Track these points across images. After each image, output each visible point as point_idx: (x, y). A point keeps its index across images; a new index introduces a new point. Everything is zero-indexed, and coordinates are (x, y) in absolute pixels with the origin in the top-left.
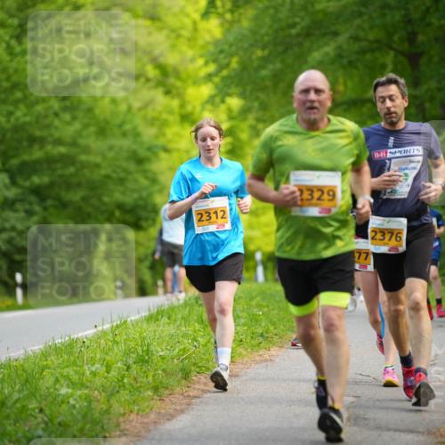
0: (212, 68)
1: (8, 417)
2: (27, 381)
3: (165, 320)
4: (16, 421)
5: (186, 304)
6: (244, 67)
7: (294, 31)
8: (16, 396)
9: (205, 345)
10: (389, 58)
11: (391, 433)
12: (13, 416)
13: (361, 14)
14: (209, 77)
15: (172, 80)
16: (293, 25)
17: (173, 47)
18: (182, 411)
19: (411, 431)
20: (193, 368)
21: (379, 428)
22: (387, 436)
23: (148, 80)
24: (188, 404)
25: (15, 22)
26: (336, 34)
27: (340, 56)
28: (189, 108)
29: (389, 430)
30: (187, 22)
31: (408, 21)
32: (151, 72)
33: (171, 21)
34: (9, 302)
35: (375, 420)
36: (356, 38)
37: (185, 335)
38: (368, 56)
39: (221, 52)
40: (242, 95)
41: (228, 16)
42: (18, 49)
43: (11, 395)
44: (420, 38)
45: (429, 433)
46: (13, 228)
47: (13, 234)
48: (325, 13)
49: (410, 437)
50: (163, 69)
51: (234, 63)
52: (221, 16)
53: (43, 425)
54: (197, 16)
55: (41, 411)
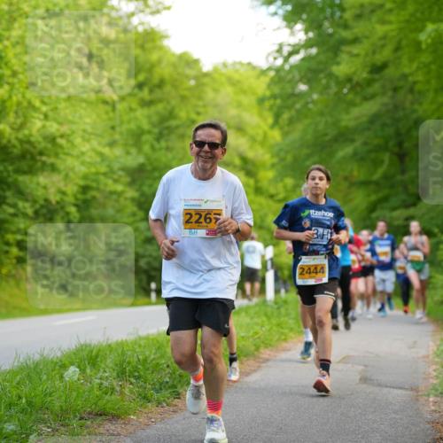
0: (275, 160)
1: (148, 369)
2: (159, 348)
3: (243, 314)
4: (153, 373)
5: (257, 305)
6: (295, 159)
7: (327, 138)
8: (152, 357)
9: (269, 331)
10: (386, 157)
11: (388, 389)
12: (151, 369)
13: (369, 129)
14: (273, 165)
15: (250, 167)
16: (326, 135)
17: (251, 147)
18: (255, 371)
19: (401, 388)
20: (262, 345)
21: (379, 385)
22: (385, 390)
23: (235, 166)
24: (259, 367)
25: (156, 130)
26: (353, 141)
27: (355, 154)
28: (260, 184)
29: (387, 387)
30: (260, 132)
31: (398, 134)
32: (237, 161)
33: (251, 131)
34: (146, 300)
35: (377, 380)
36: (365, 144)
37: (257, 324)
38: (373, 155)
39: (281, 150)
40: (293, 177)
41: (286, 128)
42: (157, 146)
43: (150, 356)
44: (406, 145)
45: (412, 389)
46: (150, 256)
47: (150, 259)
48: (346, 128)
49: (399, 392)
50: (244, 160)
51: (289, 158)
52: (281, 128)
53: (169, 375)
54: (266, 128)
55: (168, 366)
